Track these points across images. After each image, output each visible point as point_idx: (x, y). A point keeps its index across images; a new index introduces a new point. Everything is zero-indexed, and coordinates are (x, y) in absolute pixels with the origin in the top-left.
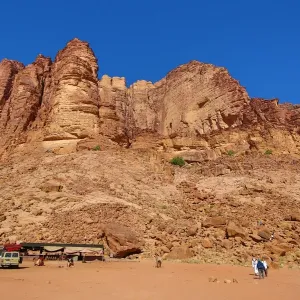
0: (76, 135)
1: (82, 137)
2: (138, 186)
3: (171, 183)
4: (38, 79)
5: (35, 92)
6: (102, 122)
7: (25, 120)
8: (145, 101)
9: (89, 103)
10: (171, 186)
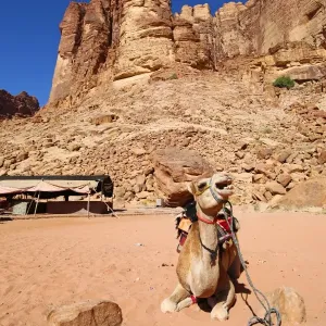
0: (148, 67)
1: (156, 68)
2: (226, 112)
3: (276, 106)
4: (104, 13)
5: (103, 29)
6: (178, 47)
7: (94, 62)
8: (235, 28)
9: (160, 24)
10: (276, 110)
